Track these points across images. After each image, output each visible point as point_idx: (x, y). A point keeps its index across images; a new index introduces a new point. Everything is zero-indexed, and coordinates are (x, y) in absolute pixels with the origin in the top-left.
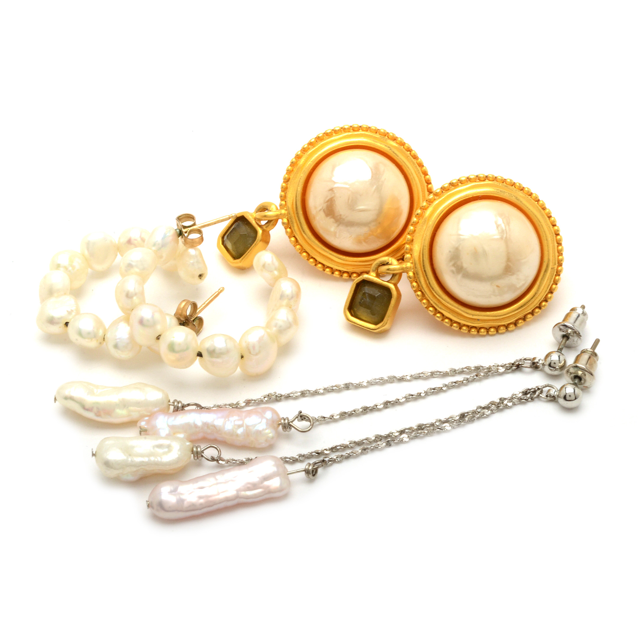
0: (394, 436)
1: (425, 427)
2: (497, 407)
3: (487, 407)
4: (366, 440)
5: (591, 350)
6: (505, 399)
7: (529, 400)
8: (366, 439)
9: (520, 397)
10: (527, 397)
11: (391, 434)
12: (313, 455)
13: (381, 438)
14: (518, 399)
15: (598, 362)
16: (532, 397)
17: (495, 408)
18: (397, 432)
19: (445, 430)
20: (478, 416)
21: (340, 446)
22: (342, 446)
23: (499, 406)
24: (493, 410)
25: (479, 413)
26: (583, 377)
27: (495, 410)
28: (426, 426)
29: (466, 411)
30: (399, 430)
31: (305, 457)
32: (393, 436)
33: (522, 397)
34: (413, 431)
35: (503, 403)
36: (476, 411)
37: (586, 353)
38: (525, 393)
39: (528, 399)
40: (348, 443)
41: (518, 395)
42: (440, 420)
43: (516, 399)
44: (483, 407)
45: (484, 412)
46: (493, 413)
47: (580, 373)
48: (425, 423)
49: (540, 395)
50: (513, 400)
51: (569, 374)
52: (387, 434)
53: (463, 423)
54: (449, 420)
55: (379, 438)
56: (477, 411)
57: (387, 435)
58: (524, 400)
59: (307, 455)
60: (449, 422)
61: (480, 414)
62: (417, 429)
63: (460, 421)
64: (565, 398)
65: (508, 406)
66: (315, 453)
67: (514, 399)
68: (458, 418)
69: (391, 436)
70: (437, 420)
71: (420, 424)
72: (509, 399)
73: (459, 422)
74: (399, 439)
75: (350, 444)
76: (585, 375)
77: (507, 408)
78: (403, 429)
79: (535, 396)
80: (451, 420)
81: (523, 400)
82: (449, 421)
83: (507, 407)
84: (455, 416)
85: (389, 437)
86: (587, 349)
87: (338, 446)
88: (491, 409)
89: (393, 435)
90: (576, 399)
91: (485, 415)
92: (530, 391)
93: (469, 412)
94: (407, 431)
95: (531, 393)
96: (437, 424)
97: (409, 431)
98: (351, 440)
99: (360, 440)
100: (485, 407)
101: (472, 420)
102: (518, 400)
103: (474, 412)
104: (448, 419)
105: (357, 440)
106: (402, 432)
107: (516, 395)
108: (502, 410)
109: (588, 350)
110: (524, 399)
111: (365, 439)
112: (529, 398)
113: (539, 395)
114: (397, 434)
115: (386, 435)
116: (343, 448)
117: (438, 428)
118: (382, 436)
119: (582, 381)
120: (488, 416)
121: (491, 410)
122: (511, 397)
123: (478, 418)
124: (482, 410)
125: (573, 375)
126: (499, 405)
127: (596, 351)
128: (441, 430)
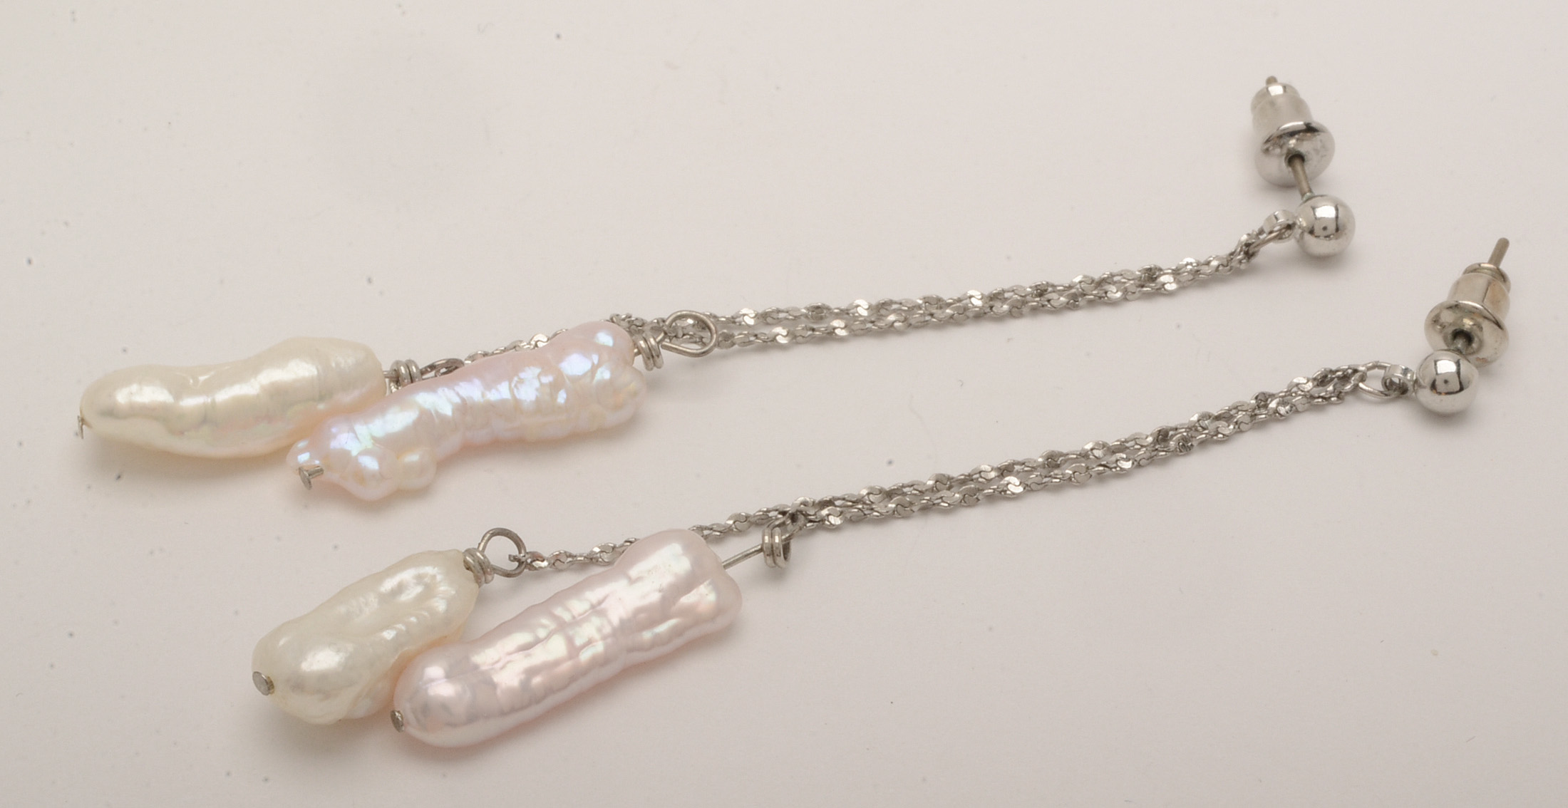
0: (984, 480)
1: (1066, 461)
2: (1252, 416)
3: (1227, 415)
4: (912, 488)
5: (1491, 266)
6: (1272, 396)
7: (1333, 399)
8: (912, 486)
9: (1308, 392)
10: (1327, 391)
11: (975, 474)
12: (771, 517)
13: (951, 483)
14: (1305, 396)
15: (1511, 295)
16: (1341, 392)
17: (1247, 419)
18: (992, 470)
19: (1118, 469)
20: (1204, 436)
21: (844, 499)
22: (849, 499)
23: (1256, 415)
24: (1242, 422)
25: (1204, 429)
26: (1476, 332)
27: (1247, 424)
28: (1067, 457)
29: (1172, 424)
30: (996, 465)
31: (749, 521)
32: (980, 480)
33: (1316, 392)
34: (1034, 469)
35: (1266, 406)
36: (1197, 425)
37: (1479, 272)
38: (1322, 381)
39: (1330, 398)
40: (864, 492)
41: (1303, 385)
42: (1104, 445)
43: (1300, 397)
44: (1216, 414)
45: (1218, 427)
46: (1241, 432)
47: (1468, 323)
48: (1065, 451)
49: (1361, 385)
50: (1294, 401)
51: (1439, 327)
52: (967, 474)
53: (1163, 453)
54: (1127, 445)
55: (944, 482)
56: (1201, 426)
57: (966, 476)
58: (1320, 400)
59: (755, 516)
60: (1128, 451)
61: (1206, 431)
62: (1043, 466)
63: (1157, 447)
64: (1433, 386)
65: (1279, 414)
66: (775, 513)
67: (1295, 397)
68: (1150, 439)
69: (978, 478)
70: (1097, 444)
71: (1053, 451)
72: (1280, 397)
73: (1153, 451)
74: (995, 487)
75: (868, 494)
76: (1481, 328)
77: (1278, 421)
78: (1006, 463)
79: (1348, 387)
80: (1133, 446)
81: (1316, 400)
82: (1128, 448)
83: (1276, 416)
84: (1144, 437)
85: (971, 482)
86: (1479, 265)
87: (839, 499)
88: (1235, 420)
89: (981, 477)
90: (1461, 389)
91: (1220, 436)
92: (1334, 376)
93: (1178, 426)
94: (1017, 467)
95: (1336, 379)
96: (1098, 453)
97: (1023, 469)
98: (872, 485)
99: (894, 486)
100: (1220, 415)
101: (1185, 447)
102: (1305, 399)
103: (1193, 429)
104: (1126, 441)
105: (887, 486)
106: (1005, 471)
107: (1299, 386)
108: (1263, 424)
109: (1482, 265)
110: (1319, 397)
111: (910, 484)
112: (1333, 395)
113: (1356, 387)
114: (993, 474)
115: (963, 477)
116: (850, 504)
117: (1099, 463)
118: (953, 478)
119: (1474, 345)
120: (1227, 438)
121: (1236, 423)
122: (1286, 392)
123: (1203, 443)
124: (1212, 422)
125: (1450, 330)
126: (1257, 412)
127: (1504, 266)
128: (1106, 469)
